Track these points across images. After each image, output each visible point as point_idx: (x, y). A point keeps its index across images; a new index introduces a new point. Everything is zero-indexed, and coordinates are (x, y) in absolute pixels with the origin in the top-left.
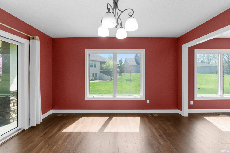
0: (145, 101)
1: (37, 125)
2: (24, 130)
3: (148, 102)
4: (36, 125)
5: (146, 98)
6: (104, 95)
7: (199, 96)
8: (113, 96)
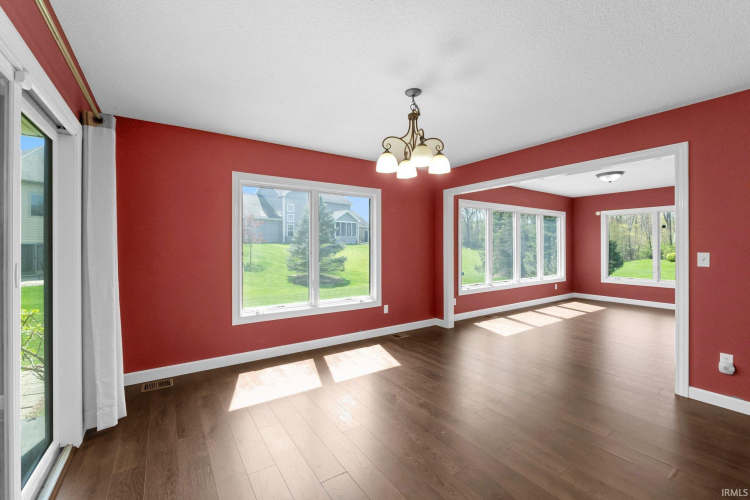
0: (382, 308)
1: (119, 420)
2: (75, 450)
3: (386, 310)
4: (116, 423)
5: (384, 303)
6: (287, 305)
7: (465, 289)
8: (311, 305)
